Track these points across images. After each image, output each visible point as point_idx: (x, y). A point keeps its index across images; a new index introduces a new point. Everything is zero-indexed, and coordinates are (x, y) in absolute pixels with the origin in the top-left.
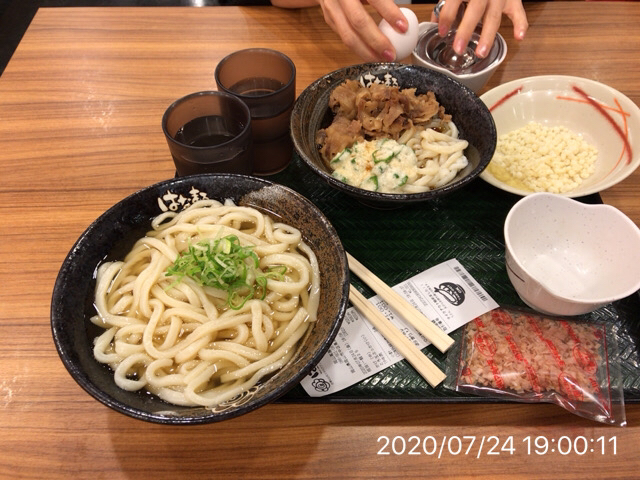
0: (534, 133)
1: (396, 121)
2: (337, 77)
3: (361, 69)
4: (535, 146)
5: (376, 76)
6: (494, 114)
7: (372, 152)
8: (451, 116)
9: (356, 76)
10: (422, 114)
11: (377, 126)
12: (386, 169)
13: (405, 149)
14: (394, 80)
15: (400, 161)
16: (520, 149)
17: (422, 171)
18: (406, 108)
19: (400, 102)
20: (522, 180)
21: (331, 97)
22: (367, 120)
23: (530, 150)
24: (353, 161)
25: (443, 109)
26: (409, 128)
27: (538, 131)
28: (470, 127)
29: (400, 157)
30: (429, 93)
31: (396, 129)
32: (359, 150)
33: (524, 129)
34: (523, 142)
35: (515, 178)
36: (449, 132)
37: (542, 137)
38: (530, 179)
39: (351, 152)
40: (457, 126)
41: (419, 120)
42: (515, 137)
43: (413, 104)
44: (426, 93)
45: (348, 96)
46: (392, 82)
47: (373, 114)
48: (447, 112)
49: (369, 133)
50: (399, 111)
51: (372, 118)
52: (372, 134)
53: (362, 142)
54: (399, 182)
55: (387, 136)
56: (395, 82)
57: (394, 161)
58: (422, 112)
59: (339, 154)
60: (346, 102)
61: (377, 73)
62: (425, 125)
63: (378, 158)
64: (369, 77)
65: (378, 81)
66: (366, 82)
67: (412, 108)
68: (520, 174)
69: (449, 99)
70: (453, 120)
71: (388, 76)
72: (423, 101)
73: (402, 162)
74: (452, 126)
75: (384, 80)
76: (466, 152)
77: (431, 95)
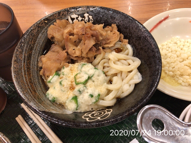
0: (176, 43)
1: (90, 50)
2: (52, 18)
3: (68, 11)
4: (178, 53)
5: (79, 15)
6: (153, 34)
7: (74, 74)
8: (127, 40)
9: (65, 16)
10: (109, 41)
11: (78, 53)
12: (84, 91)
13: (97, 72)
14: (91, 17)
15: (94, 81)
16: (169, 54)
17: (110, 87)
18: (97, 39)
19: (93, 36)
20: (173, 76)
21: (48, 32)
22: (71, 49)
23: (175, 56)
24: (61, 83)
25: (122, 36)
26: (100, 53)
27: (178, 42)
28: (142, 49)
29: (93, 78)
30: (113, 25)
31: (91, 55)
32: (65, 73)
33: (170, 41)
34: (170, 50)
35: (169, 75)
36: (126, 52)
37: (182, 47)
38: (178, 76)
39: (59, 75)
40: (132, 46)
41: (107, 45)
42: (165, 47)
43: (101, 35)
44: (111, 25)
45: (58, 32)
46: (89, 18)
47: (76, 44)
48: (125, 38)
49: (73, 58)
50: (92, 43)
51: (75, 48)
52: (75, 59)
53: (68, 66)
54: (94, 100)
55: (85, 60)
56: (91, 19)
57: (90, 83)
58: (108, 39)
59: (51, 77)
60: (57, 36)
61: (79, 13)
62: (111, 49)
63: (77, 80)
64: (74, 16)
65: (80, 18)
66: (73, 19)
67: (101, 38)
68: (171, 73)
69: (126, 28)
70: (129, 43)
71: (86, 15)
72: (109, 32)
73: (96, 83)
74: (129, 47)
75: (84, 17)
76: (139, 69)
77: (114, 26)
